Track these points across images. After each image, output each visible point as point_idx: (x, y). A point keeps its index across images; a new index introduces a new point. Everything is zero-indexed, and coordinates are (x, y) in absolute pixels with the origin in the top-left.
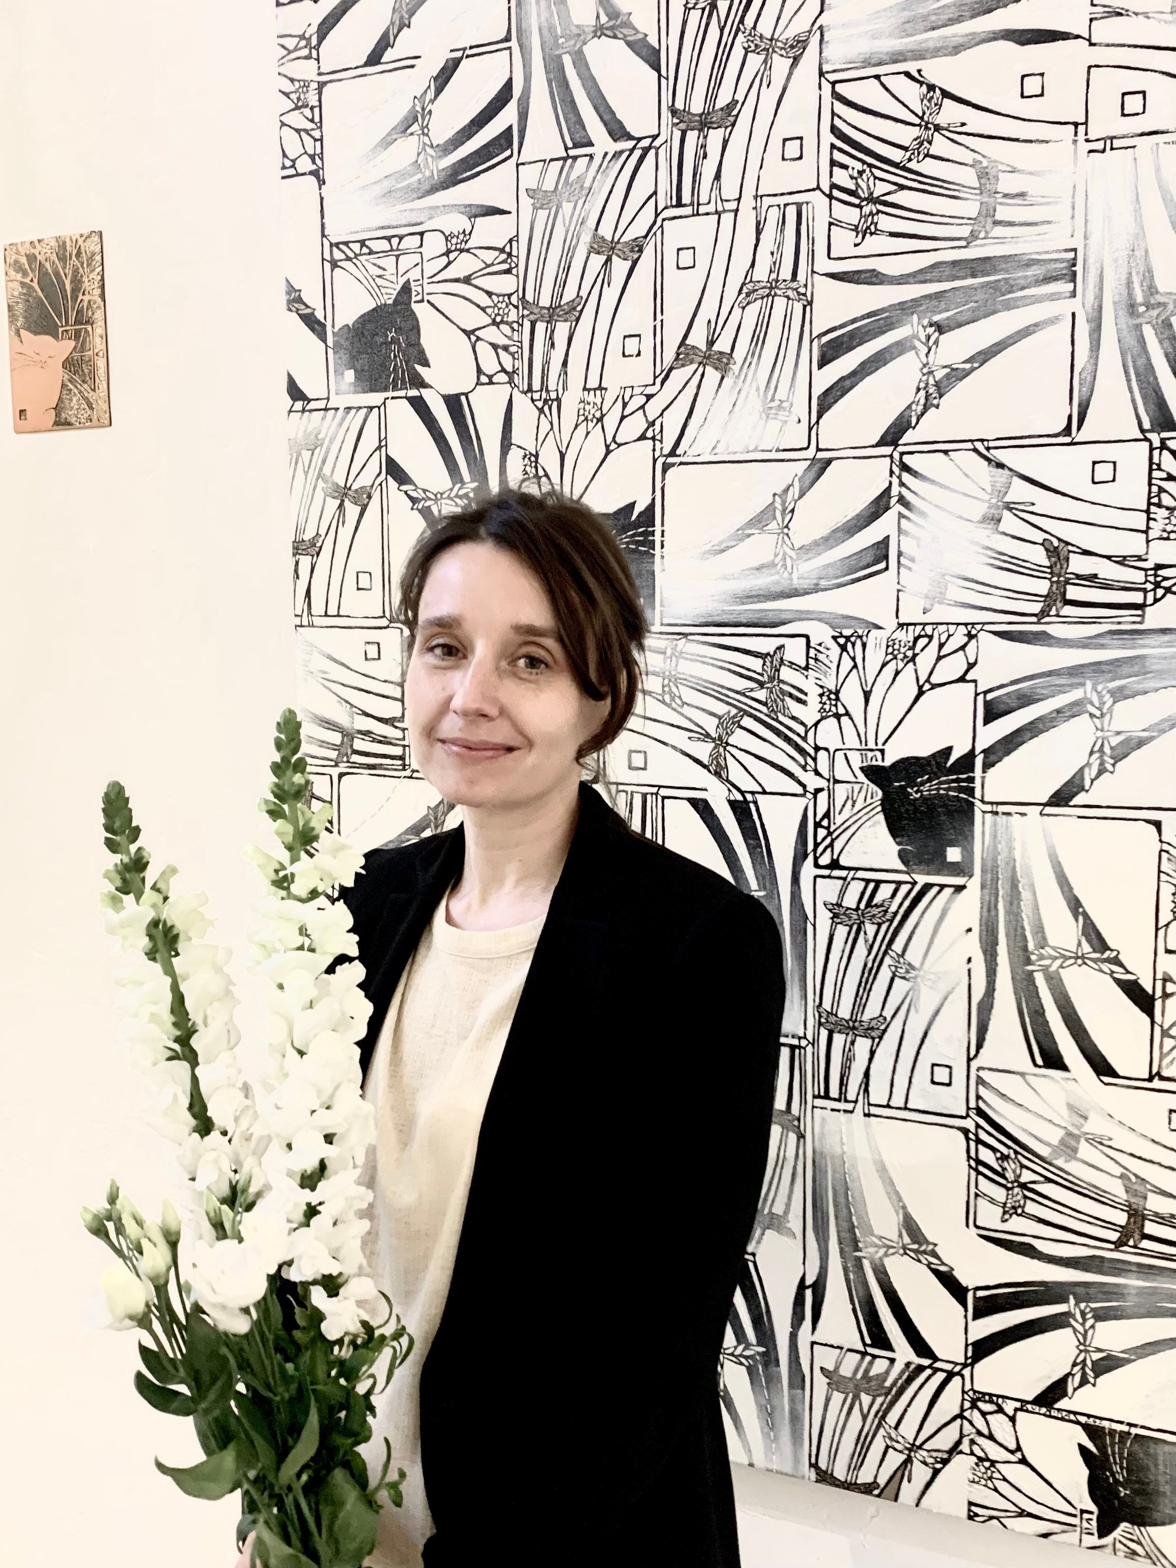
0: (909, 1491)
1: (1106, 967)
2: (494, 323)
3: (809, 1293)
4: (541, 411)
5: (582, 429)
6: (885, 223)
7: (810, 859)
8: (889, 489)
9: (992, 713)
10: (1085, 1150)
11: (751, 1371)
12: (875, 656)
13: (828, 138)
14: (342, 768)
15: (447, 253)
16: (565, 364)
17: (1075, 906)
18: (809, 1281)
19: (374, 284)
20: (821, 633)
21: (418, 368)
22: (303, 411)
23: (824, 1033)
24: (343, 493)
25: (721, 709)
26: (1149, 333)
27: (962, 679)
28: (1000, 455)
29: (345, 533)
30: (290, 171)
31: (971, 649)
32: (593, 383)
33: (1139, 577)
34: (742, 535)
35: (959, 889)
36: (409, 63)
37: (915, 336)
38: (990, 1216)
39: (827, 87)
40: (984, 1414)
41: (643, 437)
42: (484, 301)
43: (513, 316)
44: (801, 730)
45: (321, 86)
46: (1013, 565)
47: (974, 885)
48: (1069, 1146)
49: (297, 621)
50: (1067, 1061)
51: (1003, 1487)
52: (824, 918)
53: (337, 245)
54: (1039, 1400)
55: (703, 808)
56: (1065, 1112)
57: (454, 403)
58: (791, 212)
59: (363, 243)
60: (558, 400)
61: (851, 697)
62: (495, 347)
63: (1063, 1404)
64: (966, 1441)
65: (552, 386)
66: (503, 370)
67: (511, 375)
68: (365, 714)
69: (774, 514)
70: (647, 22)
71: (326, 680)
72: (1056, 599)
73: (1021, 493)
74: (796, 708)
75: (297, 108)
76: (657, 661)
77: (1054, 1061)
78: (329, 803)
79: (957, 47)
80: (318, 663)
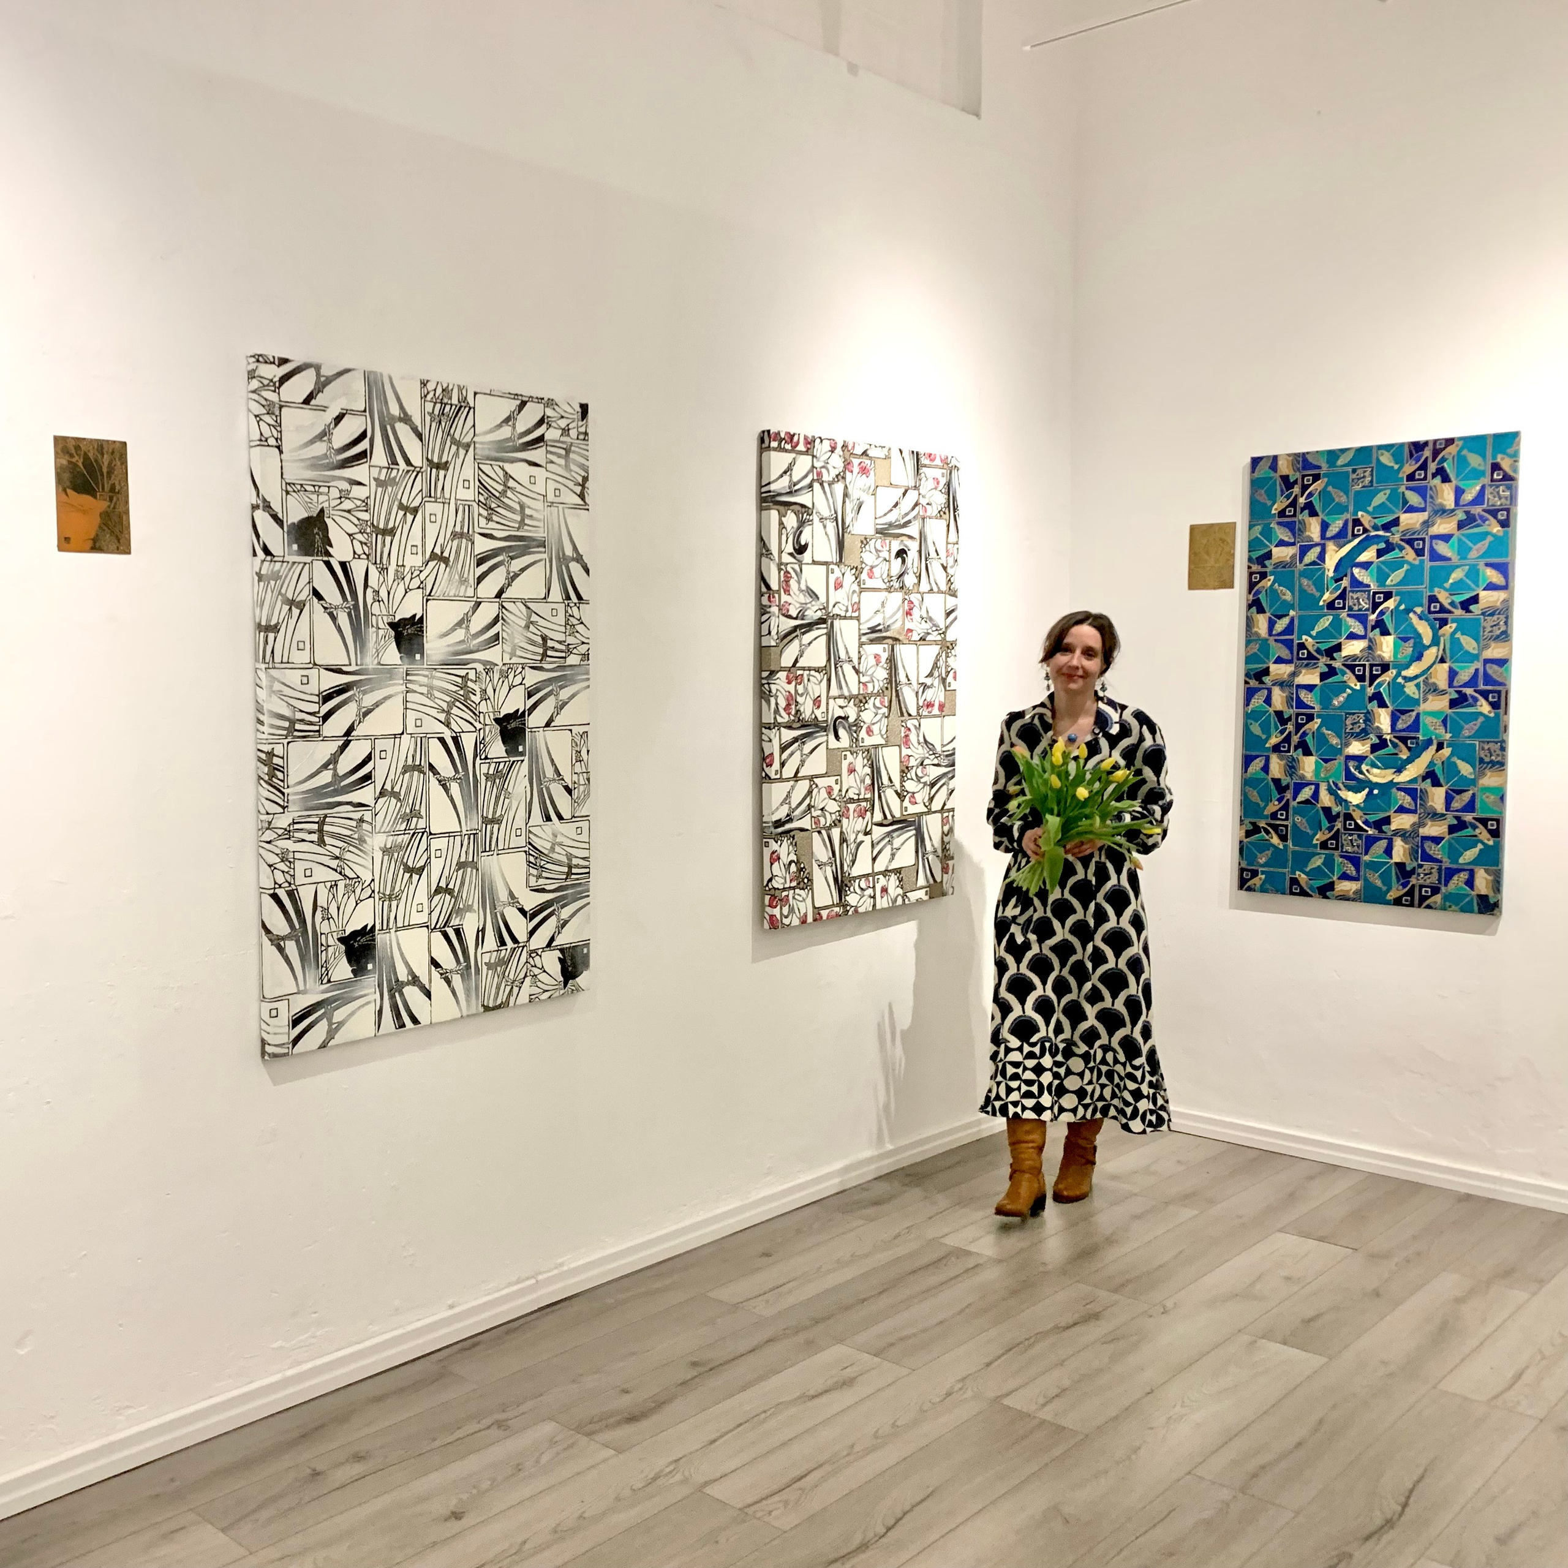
0: (512, 1001)
1: (560, 782)
2: (360, 532)
3: (480, 934)
4: (380, 573)
5: (396, 583)
6: (494, 517)
7: (478, 758)
8: (499, 614)
9: (529, 696)
11: (462, 976)
13: (477, 483)
14: (289, 739)
15: (340, 498)
16: (389, 554)
17: (552, 762)
18: (480, 928)
19: (307, 506)
20: (480, 667)
21: (328, 548)
22: (271, 561)
23: (484, 825)
24: (292, 603)
25: (448, 699)
26: (564, 568)
27: (521, 684)
28: (529, 604)
29: (292, 622)
30: (263, 441)
31: (523, 672)
32: (400, 563)
33: (563, 648)
34: (453, 629)
35: (522, 761)
36: (324, 409)
37: (504, 560)
39: (476, 465)
40: (533, 958)
41: (419, 588)
42: (356, 522)
43: (368, 530)
44: (474, 705)
45: (281, 407)
46: (533, 643)
47: (526, 758)
48: (552, 849)
49: (267, 666)
50: (552, 817)
51: (538, 984)
52: (483, 778)
53: (289, 484)
54: (547, 946)
55: (442, 741)
56: (551, 836)
58: (467, 508)
59: (302, 485)
60: (387, 569)
61: (490, 690)
62: (361, 543)
63: (554, 944)
64: (528, 971)
65: (384, 562)
66: (365, 553)
67: (368, 556)
68: (301, 711)
69: (463, 622)
70: (417, 420)
71: (281, 695)
72: (544, 655)
73: (534, 618)
74: (473, 697)
75: (268, 413)
76: (425, 680)
77: (549, 819)
78: (283, 758)
79: (513, 461)
80: (277, 686)
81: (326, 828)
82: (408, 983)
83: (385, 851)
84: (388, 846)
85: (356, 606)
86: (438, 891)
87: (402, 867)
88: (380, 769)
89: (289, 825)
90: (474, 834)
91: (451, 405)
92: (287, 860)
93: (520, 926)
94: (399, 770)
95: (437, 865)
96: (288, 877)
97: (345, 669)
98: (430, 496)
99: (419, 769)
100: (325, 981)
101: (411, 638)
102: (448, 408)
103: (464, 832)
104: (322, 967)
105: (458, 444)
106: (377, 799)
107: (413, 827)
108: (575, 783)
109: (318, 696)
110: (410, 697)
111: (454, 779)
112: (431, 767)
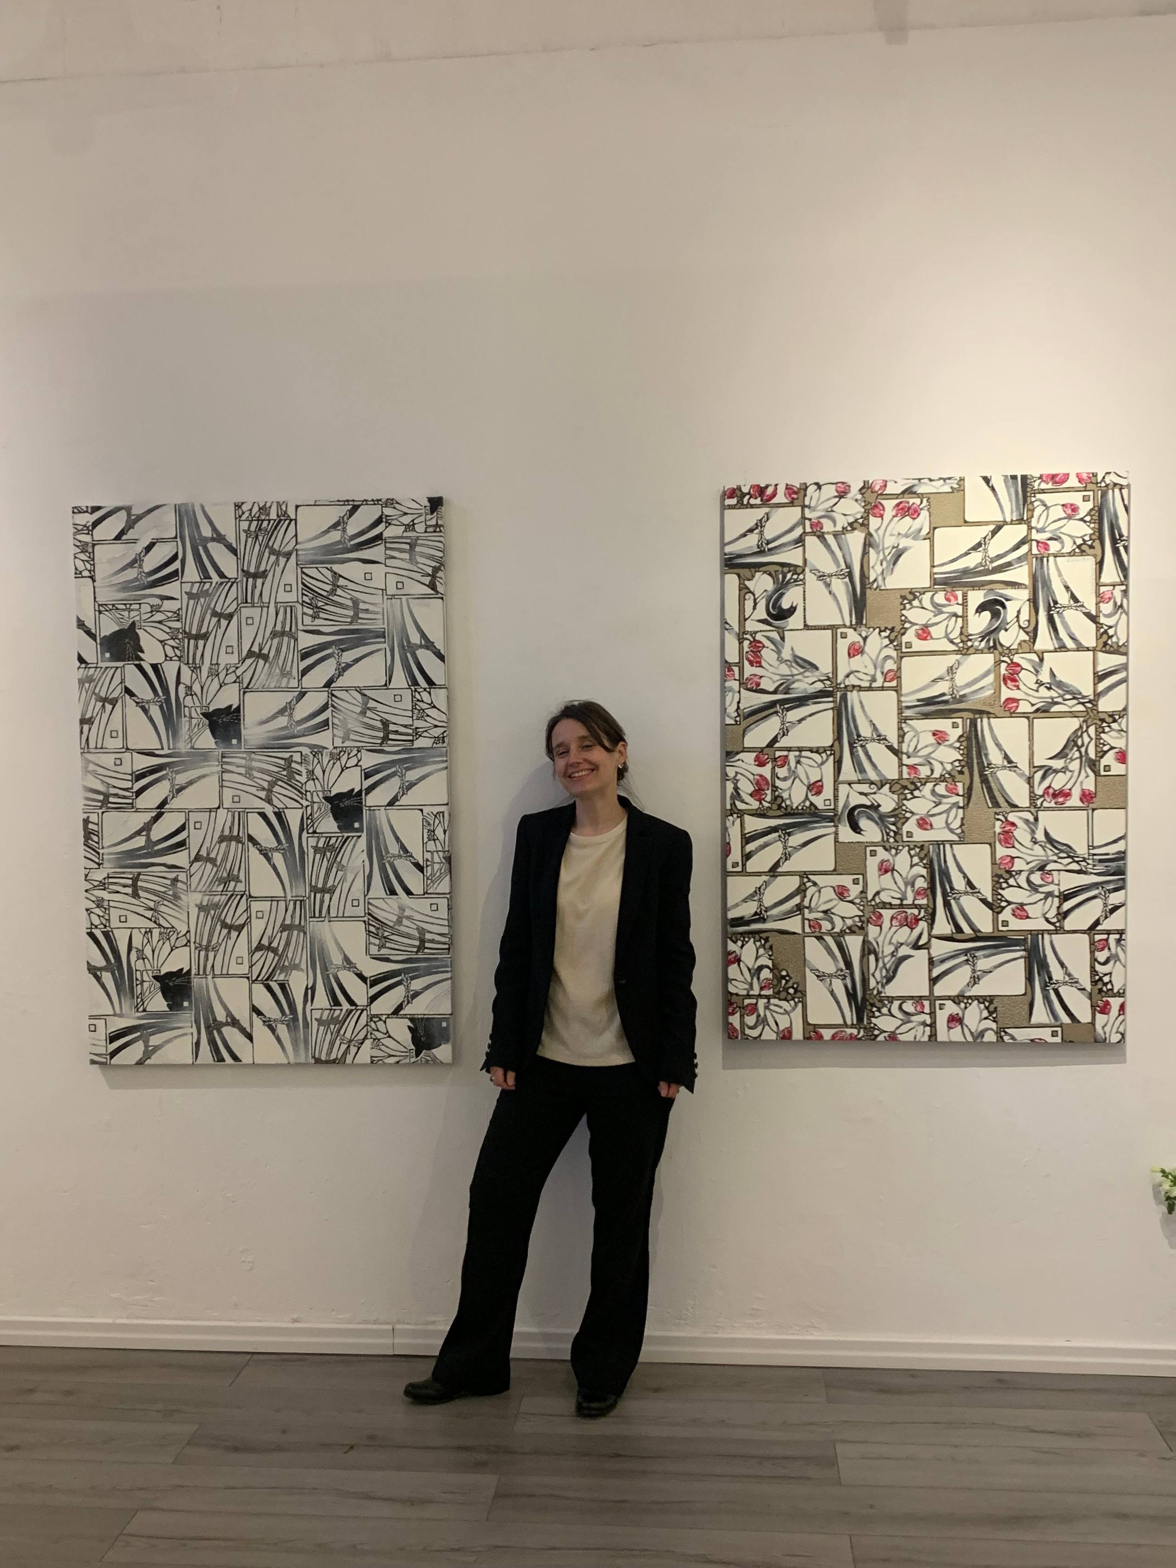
0: (349, 1059)
1: (408, 859)
2: (172, 638)
3: (309, 991)
4: (193, 671)
5: (210, 679)
6: (322, 615)
7: (305, 831)
8: (328, 702)
9: (367, 776)
10: (405, 922)
11: (288, 1026)
12: (326, 759)
13: (300, 586)
14: (104, 810)
15: (151, 612)
16: (203, 654)
17: (397, 839)
18: (309, 986)
19: (118, 621)
20: (306, 751)
21: (139, 653)
22: (86, 668)
23: (313, 894)
24: (104, 700)
25: (269, 779)
26: (409, 655)
27: (356, 765)
28: (366, 692)
29: (105, 716)
30: (78, 574)
31: (359, 754)
32: (214, 662)
33: (410, 731)
34: (274, 717)
35: (359, 837)
36: (135, 541)
37: (333, 653)
38: (374, 950)
39: (299, 570)
40: (375, 1022)
41: (235, 682)
42: (168, 630)
43: (180, 636)
44: (300, 785)
45: (94, 545)
46: (372, 728)
47: (364, 835)
48: (399, 921)
49: (82, 751)
50: (398, 892)
51: (383, 1048)
52: (311, 851)
53: (101, 605)
54: (393, 1013)
55: (263, 816)
56: (398, 910)
57: (155, 667)
58: (289, 609)
59: (113, 605)
60: (200, 668)
61: (318, 772)
62: (173, 647)
63: (402, 1012)
64: (369, 1034)
65: (197, 662)
66: (176, 656)
67: (180, 658)
68: (114, 787)
69: (286, 710)
70: (231, 539)
71: (95, 774)
72: (385, 739)
73: (371, 704)
74: (298, 777)
75: (82, 552)
76: (243, 762)
77: (393, 892)
78: (98, 824)
79: (343, 561)
80: (92, 767)
81: (140, 884)
82: (227, 1024)
83: (201, 908)
84: (205, 903)
85: (168, 700)
86: (260, 947)
87: (219, 923)
88: (195, 839)
89: (104, 879)
90: (301, 901)
91: (269, 520)
92: (102, 906)
93: (359, 992)
94: (216, 839)
95: (258, 927)
96: (104, 921)
97: (157, 752)
98: (246, 602)
99: (238, 839)
100: (141, 1009)
101: (226, 726)
102: (265, 524)
103: (289, 897)
104: (138, 997)
105: (278, 554)
106: (192, 863)
107: (231, 888)
108: (427, 860)
109: (131, 775)
110: (226, 776)
111: (276, 850)
112: (251, 839)
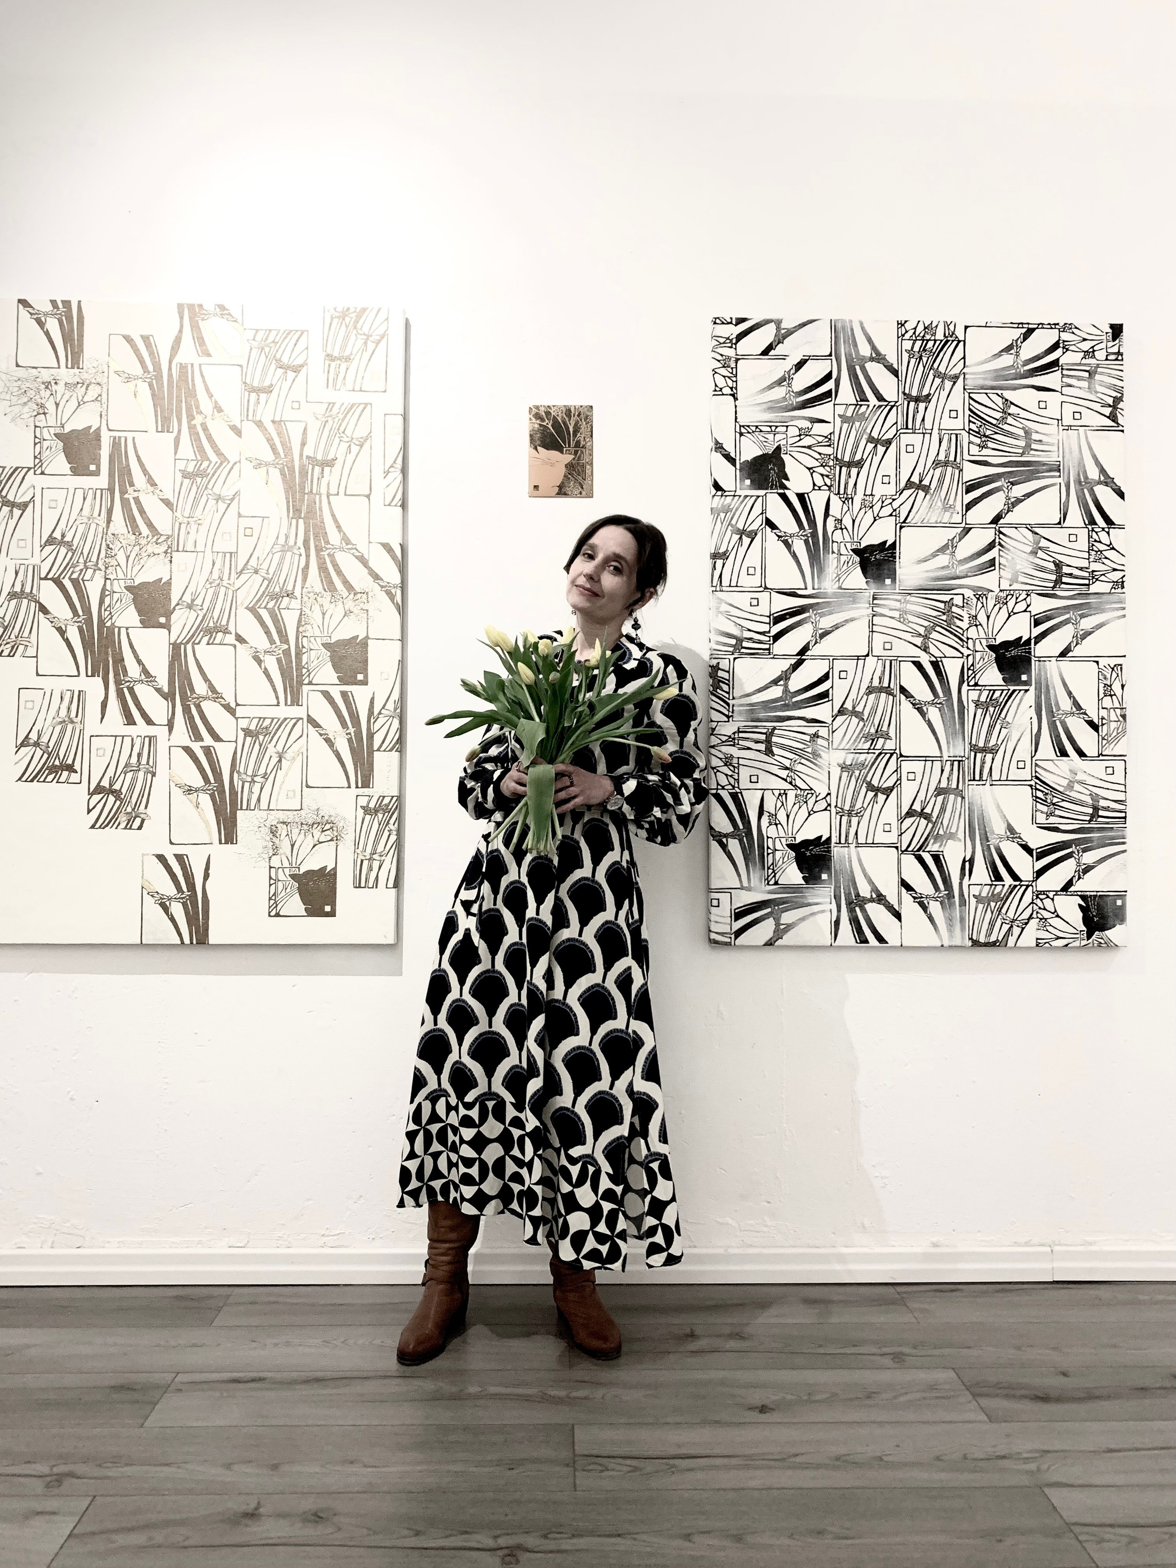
0: (1011, 941)
1: (1082, 716)
2: (822, 466)
3: (967, 864)
4: (844, 502)
5: (863, 511)
6: (990, 445)
7: (966, 683)
8: (994, 540)
9: (1037, 623)
10: (1077, 787)
11: (942, 903)
12: (991, 602)
13: (967, 412)
14: (736, 655)
15: (800, 435)
16: (855, 484)
17: (1070, 694)
18: (967, 859)
19: (762, 444)
20: (969, 593)
21: (784, 481)
22: (722, 495)
23: (973, 754)
24: (742, 533)
25: (926, 624)
26: (1086, 491)
27: (1025, 611)
28: (1036, 530)
29: (742, 550)
30: (718, 391)
31: (1028, 599)
32: (868, 492)
33: (1087, 575)
34: (934, 555)
35: (1026, 691)
36: (783, 357)
37: (1003, 486)
38: (1041, 818)
39: (967, 395)
40: (1041, 900)
41: (891, 515)
42: (818, 456)
43: (831, 463)
44: (961, 631)
45: (737, 360)
46: (1042, 569)
47: (1032, 689)
48: (1070, 787)
49: (714, 589)
50: (1069, 753)
51: (1050, 929)
52: (972, 706)
53: (743, 426)
54: (1062, 890)
55: (918, 665)
56: (1068, 773)
57: (801, 497)
58: (954, 437)
59: (757, 427)
60: (852, 499)
61: (982, 617)
62: (822, 475)
63: (1072, 889)
64: (1035, 913)
65: (849, 492)
66: (826, 485)
67: (830, 487)
68: (749, 630)
69: (948, 547)
70: (892, 359)
71: (728, 615)
72: (1058, 582)
73: (1043, 543)
74: (958, 623)
75: (724, 367)
76: (897, 605)
77: (1064, 753)
78: (728, 672)
79: (1015, 388)
80: (725, 607)
81: (774, 739)
82: (872, 900)
83: (844, 767)
84: (848, 763)
85: (814, 534)
86: (910, 813)
87: (865, 785)
88: (839, 690)
89: (734, 733)
90: (959, 761)
91: (935, 341)
92: (731, 764)
93: (1024, 866)
94: (863, 690)
95: (908, 790)
96: (732, 781)
97: (799, 592)
98: (907, 428)
99: (888, 691)
100: (772, 882)
101: (879, 564)
102: (931, 344)
103: (945, 758)
104: (769, 868)
105: (943, 377)
106: (834, 718)
107: (879, 746)
108: (1103, 718)
109: (769, 617)
110: (876, 620)
111: (933, 704)
112: (903, 690)
